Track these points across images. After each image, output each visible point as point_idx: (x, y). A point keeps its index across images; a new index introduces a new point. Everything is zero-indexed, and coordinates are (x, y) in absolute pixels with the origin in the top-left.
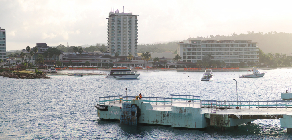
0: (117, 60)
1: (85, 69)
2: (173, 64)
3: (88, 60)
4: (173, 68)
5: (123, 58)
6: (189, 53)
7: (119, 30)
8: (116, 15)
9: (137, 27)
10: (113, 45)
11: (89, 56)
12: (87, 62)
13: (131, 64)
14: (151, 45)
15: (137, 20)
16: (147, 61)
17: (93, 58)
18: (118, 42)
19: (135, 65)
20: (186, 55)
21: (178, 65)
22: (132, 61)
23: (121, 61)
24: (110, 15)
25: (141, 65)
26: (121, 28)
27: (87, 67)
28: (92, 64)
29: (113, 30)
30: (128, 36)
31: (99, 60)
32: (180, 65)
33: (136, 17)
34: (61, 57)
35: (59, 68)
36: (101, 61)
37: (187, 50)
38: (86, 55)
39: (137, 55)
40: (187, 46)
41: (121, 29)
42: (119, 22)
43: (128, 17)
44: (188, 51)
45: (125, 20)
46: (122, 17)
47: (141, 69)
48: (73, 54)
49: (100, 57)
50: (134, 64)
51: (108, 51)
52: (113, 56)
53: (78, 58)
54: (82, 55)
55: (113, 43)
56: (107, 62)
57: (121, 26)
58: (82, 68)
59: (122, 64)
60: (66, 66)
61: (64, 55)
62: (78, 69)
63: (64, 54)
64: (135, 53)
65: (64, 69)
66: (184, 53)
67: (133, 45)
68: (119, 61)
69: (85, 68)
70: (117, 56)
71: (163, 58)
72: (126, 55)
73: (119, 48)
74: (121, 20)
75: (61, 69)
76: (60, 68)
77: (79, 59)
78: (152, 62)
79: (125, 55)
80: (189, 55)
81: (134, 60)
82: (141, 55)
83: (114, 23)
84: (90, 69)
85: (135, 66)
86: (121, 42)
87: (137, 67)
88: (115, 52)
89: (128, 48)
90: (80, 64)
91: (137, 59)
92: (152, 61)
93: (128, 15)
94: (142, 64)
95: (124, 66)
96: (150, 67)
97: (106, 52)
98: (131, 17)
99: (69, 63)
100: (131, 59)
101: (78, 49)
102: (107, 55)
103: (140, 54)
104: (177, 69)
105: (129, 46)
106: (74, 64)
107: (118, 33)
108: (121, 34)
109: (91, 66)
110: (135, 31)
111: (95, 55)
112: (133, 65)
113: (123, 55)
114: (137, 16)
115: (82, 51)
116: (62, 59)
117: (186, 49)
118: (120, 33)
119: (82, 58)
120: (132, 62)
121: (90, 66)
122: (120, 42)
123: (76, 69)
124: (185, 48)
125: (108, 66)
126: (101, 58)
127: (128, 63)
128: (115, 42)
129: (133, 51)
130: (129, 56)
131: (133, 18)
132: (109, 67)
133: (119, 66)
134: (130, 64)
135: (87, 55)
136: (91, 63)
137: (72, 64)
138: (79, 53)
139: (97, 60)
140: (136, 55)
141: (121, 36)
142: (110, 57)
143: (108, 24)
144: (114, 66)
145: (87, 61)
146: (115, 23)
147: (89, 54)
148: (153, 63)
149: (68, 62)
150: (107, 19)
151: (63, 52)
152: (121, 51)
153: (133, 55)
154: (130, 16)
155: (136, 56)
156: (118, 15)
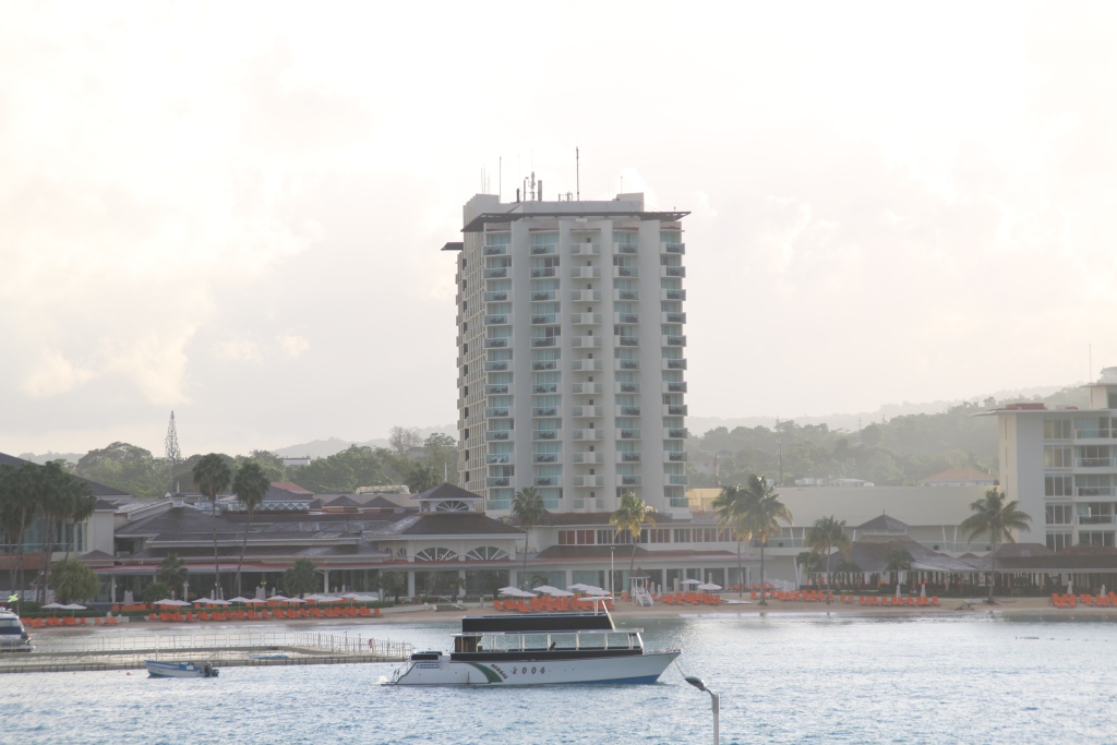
0: (535, 540)
1: (287, 618)
2: (958, 567)
3: (311, 554)
4: (965, 595)
5: (576, 528)
6: (1092, 478)
7: (542, 320)
8: (516, 217)
9: (677, 296)
10: (501, 431)
11: (318, 518)
12: (300, 563)
13: (640, 572)
14: (808, 427)
15: (678, 249)
16: (756, 544)
17: (345, 534)
18: (541, 413)
19: (673, 574)
20: (1069, 492)
21: (1003, 571)
22: (650, 546)
23: (561, 552)
24: (474, 217)
25: (718, 576)
26: (557, 306)
27: (296, 600)
28: (340, 580)
29: (496, 323)
30: (612, 364)
31: (395, 550)
32: (1017, 572)
33: (669, 223)
34: (98, 533)
35: (68, 614)
36: (411, 555)
37: (1076, 459)
38: (296, 511)
39: (684, 503)
40: (1075, 432)
41: (561, 319)
42: (542, 268)
43: (606, 226)
44: (1085, 464)
45: (587, 249)
46: (564, 226)
47: (711, 602)
48: (197, 506)
49: (401, 525)
50: (664, 569)
51: (461, 483)
52: (504, 512)
53: (233, 536)
54: (268, 512)
55: (499, 417)
56: (456, 560)
57: (560, 295)
58: (260, 608)
59: (569, 568)
60: (136, 598)
61: (125, 515)
62: (228, 620)
63: (121, 509)
64: (668, 491)
65: (106, 625)
66: (1048, 481)
67: (654, 431)
68: (549, 553)
69: (287, 607)
70: (530, 514)
71: (881, 522)
72: (599, 504)
73: (545, 453)
74: (560, 247)
75: (83, 624)
76: (78, 614)
77: (239, 542)
78: (795, 551)
79: (590, 506)
80: (1096, 493)
81: (661, 536)
82: (715, 504)
83: (503, 274)
84: (325, 617)
85: (670, 584)
86: (563, 410)
87: (686, 589)
88: (516, 482)
89: (613, 456)
90: (250, 583)
91: (681, 536)
92: (798, 544)
93: (607, 215)
94: (726, 567)
95: (581, 587)
96: (786, 586)
97: (450, 490)
98: (636, 223)
99: (162, 577)
100: (637, 533)
101: (227, 472)
102: (452, 510)
103: (701, 497)
104: (990, 603)
105: (625, 435)
106: (202, 585)
107: (539, 343)
108: (557, 353)
109: (331, 591)
110: (665, 328)
111: (361, 510)
112: (655, 577)
113: (579, 504)
114: (679, 215)
115: (265, 485)
116: (109, 549)
117: (1068, 452)
118: (548, 343)
119: (262, 535)
120: (642, 553)
121: (321, 590)
122: (552, 412)
123: (212, 620)
124: (1062, 443)
125: (462, 592)
126: (407, 531)
127: (612, 565)
128: (513, 410)
129: (655, 476)
130: (621, 514)
131: (650, 234)
132: (465, 600)
133: (545, 589)
134: (631, 573)
135: (301, 515)
136: (331, 573)
137: (186, 585)
138: (242, 498)
139: (374, 545)
140: (674, 504)
141: (562, 364)
142: (478, 523)
143: (463, 284)
144: (510, 591)
145: (300, 556)
146: (511, 272)
147: (316, 505)
148: (802, 558)
149: (152, 569)
150: (450, 246)
151: (118, 499)
152: (563, 479)
153: (652, 502)
154: (627, 215)
155: (678, 513)
156: (531, 215)
